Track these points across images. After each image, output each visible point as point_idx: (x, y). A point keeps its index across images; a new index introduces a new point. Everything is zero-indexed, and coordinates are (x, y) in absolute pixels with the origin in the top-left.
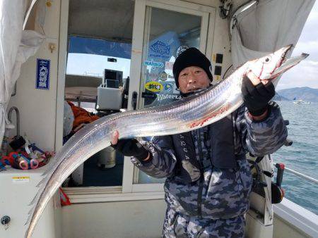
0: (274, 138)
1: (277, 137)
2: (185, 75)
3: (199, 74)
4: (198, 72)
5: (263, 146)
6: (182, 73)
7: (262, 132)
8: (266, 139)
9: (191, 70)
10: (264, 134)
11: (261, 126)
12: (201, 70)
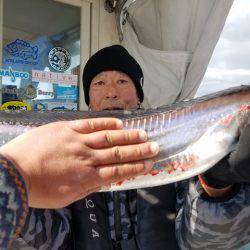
0: (228, 239)
1: (235, 238)
2: (100, 83)
3: (123, 86)
4: (123, 81)
5: (205, 244)
6: (96, 80)
7: (211, 223)
8: (214, 237)
9: (110, 77)
10: (213, 227)
11: (214, 210)
12: (126, 78)
